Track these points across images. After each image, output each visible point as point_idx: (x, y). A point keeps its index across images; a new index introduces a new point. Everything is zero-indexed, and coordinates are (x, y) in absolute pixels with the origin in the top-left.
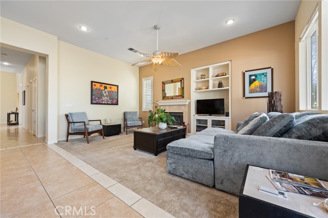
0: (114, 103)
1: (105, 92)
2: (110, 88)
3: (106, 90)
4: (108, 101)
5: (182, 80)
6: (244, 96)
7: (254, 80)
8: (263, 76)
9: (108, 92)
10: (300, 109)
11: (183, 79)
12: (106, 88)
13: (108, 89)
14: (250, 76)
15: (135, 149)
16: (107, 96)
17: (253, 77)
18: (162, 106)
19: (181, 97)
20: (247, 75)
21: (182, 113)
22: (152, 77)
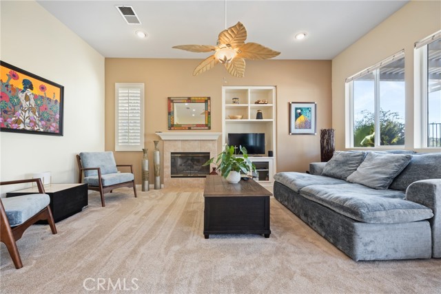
0: (52, 129)
1: (27, 98)
2: (43, 88)
3: (29, 92)
4: (35, 124)
5: (207, 101)
6: (290, 132)
7: (300, 114)
8: (308, 111)
9: (36, 97)
10: (346, 147)
11: (209, 98)
12: (28, 85)
13: (36, 91)
14: (296, 109)
15: (207, 237)
16: (30, 109)
17: (299, 111)
18: (167, 142)
19: (206, 128)
20: (294, 106)
21: (209, 153)
22: (143, 84)
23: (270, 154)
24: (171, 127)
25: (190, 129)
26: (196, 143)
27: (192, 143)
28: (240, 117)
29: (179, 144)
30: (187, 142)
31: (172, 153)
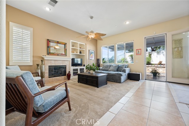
6: (89, 59)
7: (91, 54)
11: (66, 43)
18: (47, 61)
19: (65, 55)
20: (90, 51)
21: (66, 66)
22: (32, 29)
23: (84, 66)
24: (49, 53)
25: (58, 55)
26: (61, 61)
27: (59, 61)
28: (75, 52)
29: (53, 62)
30: (56, 61)
31: (49, 66)
